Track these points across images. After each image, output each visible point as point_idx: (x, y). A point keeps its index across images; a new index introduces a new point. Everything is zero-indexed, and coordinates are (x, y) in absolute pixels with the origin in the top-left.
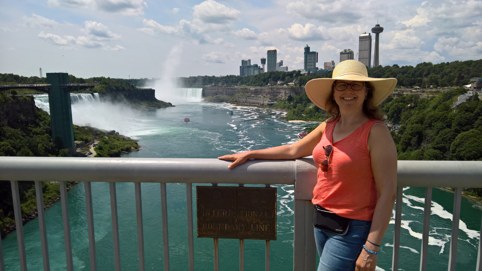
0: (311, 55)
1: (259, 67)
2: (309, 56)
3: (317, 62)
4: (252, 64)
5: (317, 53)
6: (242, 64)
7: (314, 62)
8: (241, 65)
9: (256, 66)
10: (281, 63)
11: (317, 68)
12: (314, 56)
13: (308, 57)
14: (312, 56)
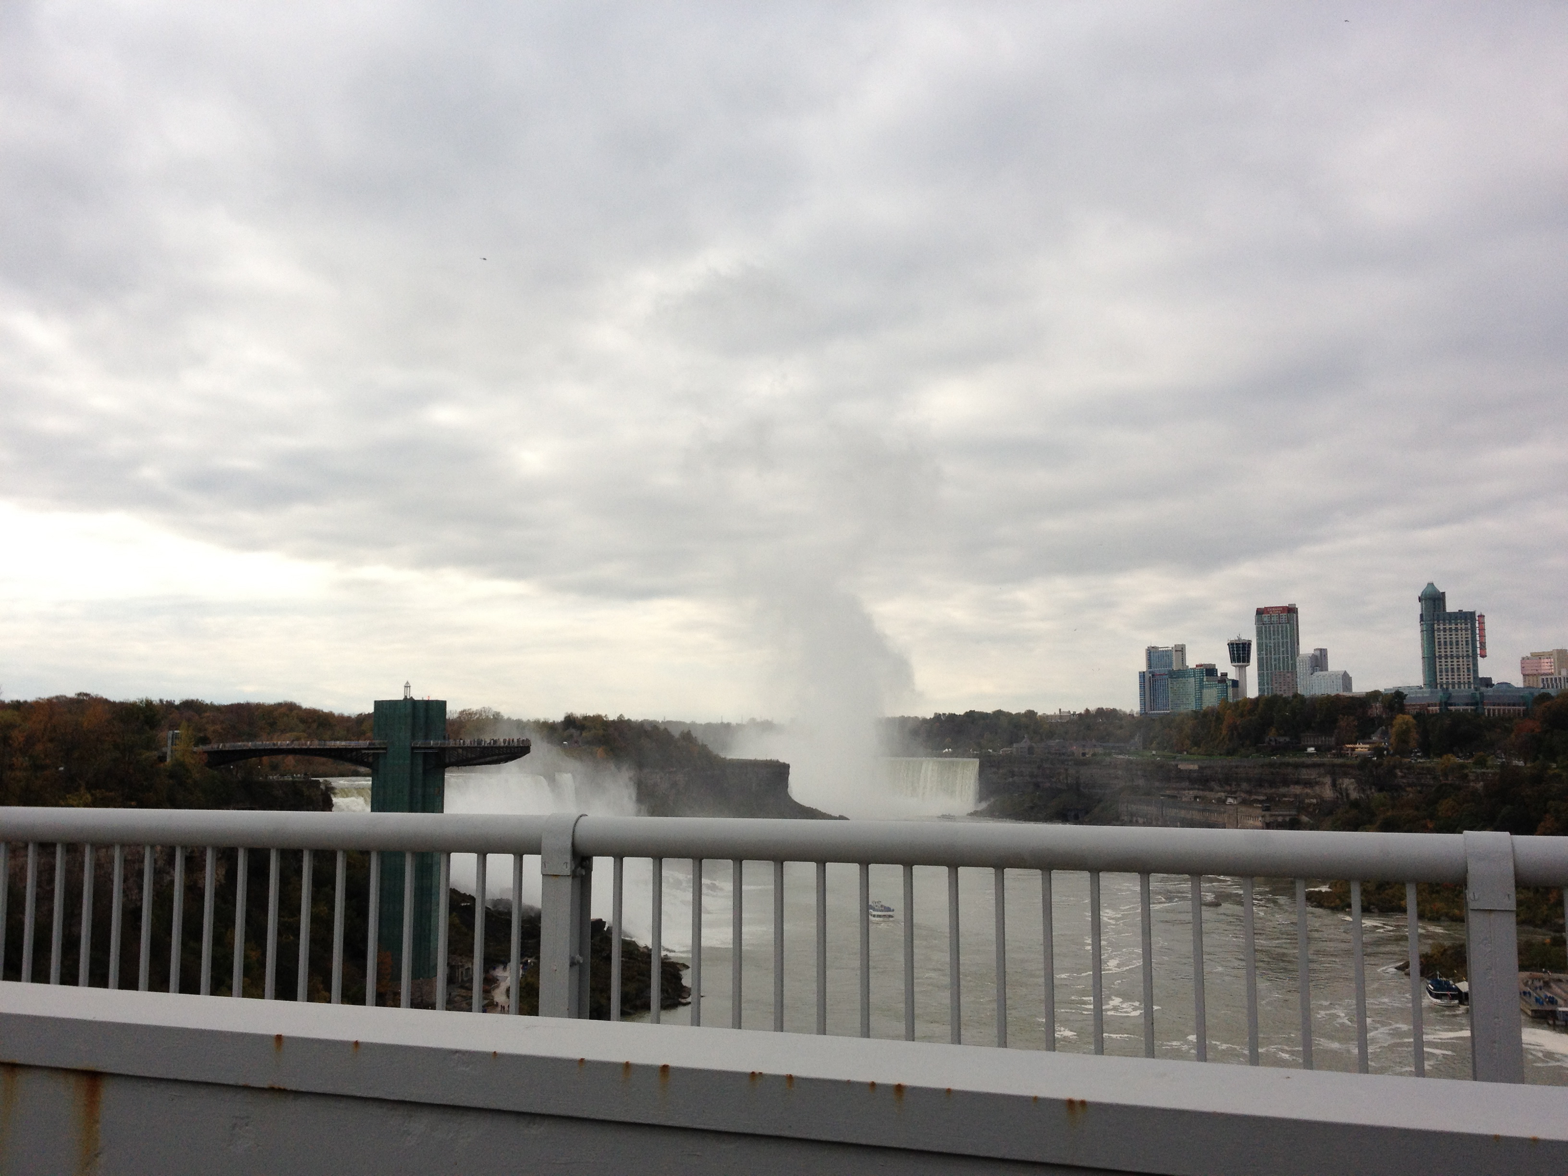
0: (1453, 626)
1: (1226, 674)
2: (1445, 630)
3: (1483, 656)
4: (1192, 662)
5: (1482, 616)
6: (1150, 665)
7: (1468, 656)
8: (1144, 669)
9: (1210, 671)
10: (1319, 660)
11: (1487, 682)
12: (1466, 630)
13: (1440, 636)
14: (1456, 629)
